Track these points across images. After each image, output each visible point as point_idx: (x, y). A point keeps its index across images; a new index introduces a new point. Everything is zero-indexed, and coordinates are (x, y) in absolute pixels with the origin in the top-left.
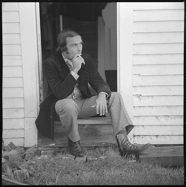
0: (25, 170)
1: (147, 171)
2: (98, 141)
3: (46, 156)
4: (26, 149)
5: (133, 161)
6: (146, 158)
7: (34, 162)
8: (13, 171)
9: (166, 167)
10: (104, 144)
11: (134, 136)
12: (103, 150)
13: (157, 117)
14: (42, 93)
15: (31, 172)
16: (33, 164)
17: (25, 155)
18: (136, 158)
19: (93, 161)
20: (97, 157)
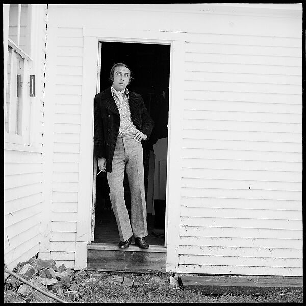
0: (75, 292)
1: (189, 298)
2: (145, 268)
3: (95, 280)
4: (76, 271)
5: (177, 288)
6: (189, 286)
7: (83, 285)
8: (64, 292)
9: (207, 295)
10: (150, 271)
11: (179, 265)
12: (149, 276)
13: (201, 247)
14: (94, 219)
15: (80, 294)
16: (82, 287)
17: (75, 277)
18: (180, 285)
19: (139, 286)
20: (143, 283)
